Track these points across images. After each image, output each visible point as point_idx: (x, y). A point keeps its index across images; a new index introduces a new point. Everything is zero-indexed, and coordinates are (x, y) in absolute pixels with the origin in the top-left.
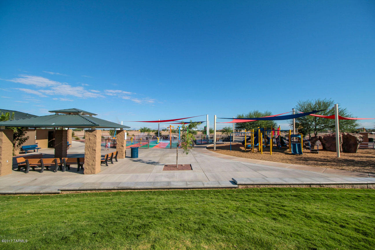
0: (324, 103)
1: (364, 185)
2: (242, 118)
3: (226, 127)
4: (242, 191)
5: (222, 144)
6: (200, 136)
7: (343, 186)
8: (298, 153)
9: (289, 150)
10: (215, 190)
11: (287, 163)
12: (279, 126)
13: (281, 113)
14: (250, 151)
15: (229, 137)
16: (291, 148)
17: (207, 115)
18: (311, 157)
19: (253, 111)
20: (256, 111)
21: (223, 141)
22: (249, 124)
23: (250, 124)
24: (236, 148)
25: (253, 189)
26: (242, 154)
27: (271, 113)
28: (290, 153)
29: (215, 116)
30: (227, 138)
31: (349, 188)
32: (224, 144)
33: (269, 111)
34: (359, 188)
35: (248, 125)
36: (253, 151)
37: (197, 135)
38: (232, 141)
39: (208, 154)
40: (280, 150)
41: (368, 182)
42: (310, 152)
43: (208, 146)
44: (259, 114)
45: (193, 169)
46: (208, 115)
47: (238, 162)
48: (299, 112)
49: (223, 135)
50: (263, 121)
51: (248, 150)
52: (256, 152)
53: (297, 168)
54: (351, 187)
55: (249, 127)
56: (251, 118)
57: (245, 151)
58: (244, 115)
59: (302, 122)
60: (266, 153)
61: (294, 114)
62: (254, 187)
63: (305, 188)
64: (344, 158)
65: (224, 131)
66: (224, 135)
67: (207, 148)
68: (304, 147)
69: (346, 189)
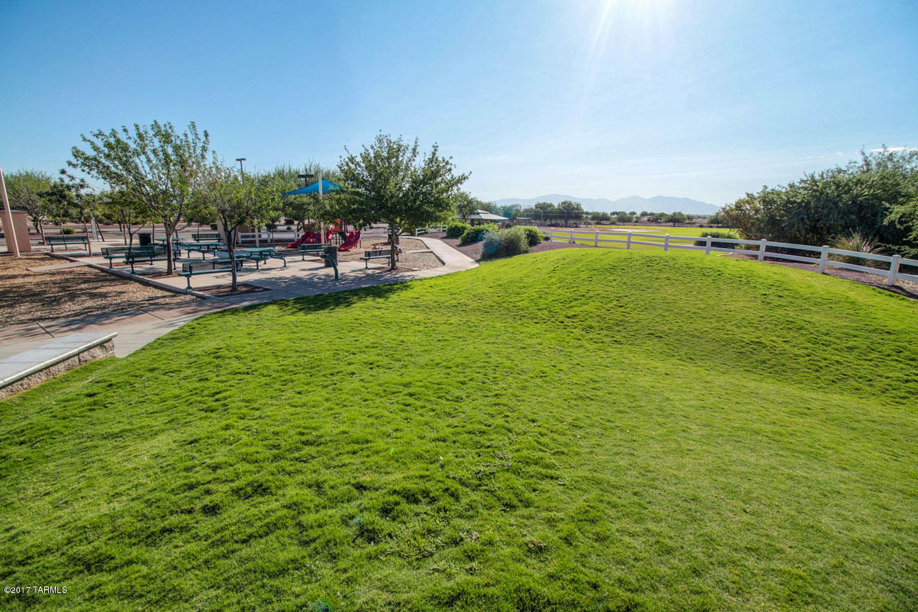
1: (72, 359)
7: (26, 380)
31: (39, 380)
34: (63, 373)
41: (93, 342)
54: (44, 378)
69: (35, 387)
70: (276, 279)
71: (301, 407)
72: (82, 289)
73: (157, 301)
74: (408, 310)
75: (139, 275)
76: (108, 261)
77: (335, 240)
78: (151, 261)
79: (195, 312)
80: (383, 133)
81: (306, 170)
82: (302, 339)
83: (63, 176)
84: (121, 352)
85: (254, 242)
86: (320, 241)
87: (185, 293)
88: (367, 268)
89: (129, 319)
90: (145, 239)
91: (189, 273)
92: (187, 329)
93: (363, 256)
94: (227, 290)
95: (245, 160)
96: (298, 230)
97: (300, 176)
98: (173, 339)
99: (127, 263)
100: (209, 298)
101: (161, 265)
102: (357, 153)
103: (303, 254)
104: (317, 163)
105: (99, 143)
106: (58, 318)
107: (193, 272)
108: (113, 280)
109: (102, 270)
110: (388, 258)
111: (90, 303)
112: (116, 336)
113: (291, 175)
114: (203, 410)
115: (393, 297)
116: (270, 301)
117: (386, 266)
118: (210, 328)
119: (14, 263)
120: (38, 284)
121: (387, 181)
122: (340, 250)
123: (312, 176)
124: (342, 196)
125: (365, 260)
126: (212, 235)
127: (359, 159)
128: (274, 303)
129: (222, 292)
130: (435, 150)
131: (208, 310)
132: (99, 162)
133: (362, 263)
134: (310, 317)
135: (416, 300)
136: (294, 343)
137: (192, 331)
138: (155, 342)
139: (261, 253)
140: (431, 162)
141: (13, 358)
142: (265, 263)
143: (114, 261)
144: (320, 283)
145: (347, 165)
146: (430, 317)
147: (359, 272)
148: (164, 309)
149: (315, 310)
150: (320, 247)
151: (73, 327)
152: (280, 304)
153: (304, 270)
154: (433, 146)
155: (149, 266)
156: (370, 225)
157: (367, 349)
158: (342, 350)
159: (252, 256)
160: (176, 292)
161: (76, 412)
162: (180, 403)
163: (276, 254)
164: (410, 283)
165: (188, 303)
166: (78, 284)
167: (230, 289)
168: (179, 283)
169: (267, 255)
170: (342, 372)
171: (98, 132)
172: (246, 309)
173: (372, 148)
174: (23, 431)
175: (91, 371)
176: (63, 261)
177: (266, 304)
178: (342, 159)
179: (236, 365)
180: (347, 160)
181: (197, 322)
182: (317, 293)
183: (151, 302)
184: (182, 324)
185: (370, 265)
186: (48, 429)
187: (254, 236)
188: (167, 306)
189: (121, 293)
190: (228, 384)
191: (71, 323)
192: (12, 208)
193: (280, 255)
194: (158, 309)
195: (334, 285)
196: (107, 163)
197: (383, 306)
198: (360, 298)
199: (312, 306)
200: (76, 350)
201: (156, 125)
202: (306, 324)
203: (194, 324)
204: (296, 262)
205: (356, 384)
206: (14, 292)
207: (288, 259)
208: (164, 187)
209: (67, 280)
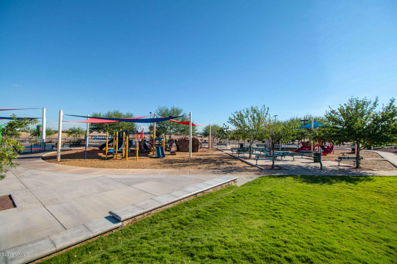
0: (177, 110)
1: (227, 183)
2: (99, 117)
3: (74, 128)
4: (129, 230)
5: (69, 151)
6: (27, 139)
8: (161, 156)
9: (152, 154)
10: (81, 247)
11: (156, 168)
12: (143, 129)
13: (143, 116)
14: (112, 158)
15: (79, 141)
16: (155, 151)
17: (43, 109)
18: (172, 159)
19: (113, 111)
20: (116, 111)
21: (71, 146)
22: (108, 125)
23: (110, 125)
24: (92, 155)
25: (144, 220)
26: (102, 162)
27: (133, 115)
28: (155, 156)
29: (60, 111)
30: (77, 142)
32: (72, 150)
33: (131, 112)
34: (225, 187)
35: (106, 127)
36: (116, 158)
37: (19, 138)
38: (85, 145)
39: (47, 169)
40: (144, 154)
41: (231, 179)
42: (170, 154)
43: (45, 155)
44: (120, 114)
45: (17, 205)
46: (45, 110)
47: (102, 177)
48: (159, 117)
49: (69, 138)
50: (125, 123)
51: (110, 157)
52: (120, 159)
53: (169, 173)
54: (221, 188)
55: (108, 128)
56: (111, 118)
57: (106, 158)
58: (102, 115)
59: (160, 125)
60: (131, 159)
61: (155, 118)
62: (144, 216)
63: (194, 200)
64: (195, 157)
65: (71, 133)
66: (71, 138)
67: (44, 158)
68: (166, 150)
69: (218, 190)
70: (290, 165)
71: (317, 229)
72: (225, 161)
73: (246, 168)
74: (373, 193)
75: (241, 158)
76: (232, 152)
77: (318, 150)
78: (244, 153)
79: (259, 174)
80: (353, 97)
81: (305, 118)
82: (308, 196)
83: (224, 126)
84: (239, 184)
85: (279, 148)
86: (310, 150)
87: (255, 166)
88: (339, 165)
89: (239, 173)
90: (242, 145)
91: (257, 159)
92: (258, 180)
93: (337, 159)
94: (270, 167)
95: (277, 116)
96: (299, 144)
97: (301, 121)
98: (253, 183)
99: (237, 153)
100: (264, 169)
101: (247, 155)
102: (336, 108)
103: (302, 155)
104: (310, 114)
105: (236, 115)
106: (220, 169)
107: (259, 159)
108: (233, 159)
109: (230, 155)
110: (354, 161)
111: (227, 166)
112: (238, 178)
113: (297, 120)
114: (272, 215)
115: (360, 184)
116: (289, 174)
117: (352, 165)
118: (266, 181)
119: (209, 151)
120: (215, 158)
121: (356, 120)
122: (322, 155)
123: (308, 120)
124: (326, 129)
125: (339, 161)
126: (263, 145)
127: (337, 111)
128: (291, 176)
129: (268, 168)
130: (392, 102)
131: (264, 174)
132: (235, 121)
133: (337, 163)
134: (310, 186)
135: (379, 189)
136: (304, 196)
137: (259, 181)
138: (248, 183)
139: (283, 153)
140: (389, 109)
141: (214, 180)
142: (284, 158)
143: (234, 152)
144: (312, 170)
145: (330, 114)
146: (393, 201)
147: (335, 167)
148: (249, 171)
149: (311, 183)
150: (311, 152)
151: (224, 173)
152: (293, 177)
153: (303, 163)
154: (391, 100)
155: (243, 155)
156: (343, 143)
157: (348, 210)
158: (333, 207)
159: (280, 154)
160: (252, 166)
161: (231, 202)
162: (262, 209)
163: (290, 154)
164: (371, 178)
165: (256, 171)
166: (224, 159)
167: (272, 167)
168: (253, 162)
169: (286, 154)
170: (335, 219)
171: (236, 112)
172: (279, 176)
173: (345, 105)
174: (219, 203)
175: (232, 189)
176: (220, 151)
177: (287, 176)
178: (327, 112)
179: (280, 200)
180: (330, 112)
181: (261, 178)
182: (312, 175)
183: (245, 168)
184: (255, 178)
185: (341, 164)
186: (225, 205)
187: (279, 146)
188: (250, 171)
189: (235, 163)
190: (279, 207)
191: (223, 171)
192: (211, 135)
193: (291, 155)
194: (247, 171)
195: (320, 172)
196: (237, 121)
197: (354, 188)
198: (337, 181)
199: (309, 181)
200: (228, 181)
201: (252, 107)
202: (308, 189)
203: (260, 179)
204: (298, 158)
205: (346, 228)
206: (210, 160)
207: (295, 157)
208: (252, 128)
209: (221, 157)
